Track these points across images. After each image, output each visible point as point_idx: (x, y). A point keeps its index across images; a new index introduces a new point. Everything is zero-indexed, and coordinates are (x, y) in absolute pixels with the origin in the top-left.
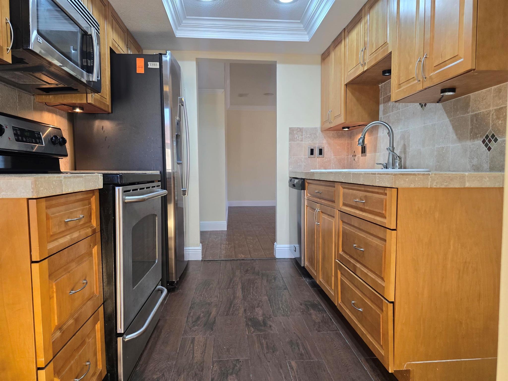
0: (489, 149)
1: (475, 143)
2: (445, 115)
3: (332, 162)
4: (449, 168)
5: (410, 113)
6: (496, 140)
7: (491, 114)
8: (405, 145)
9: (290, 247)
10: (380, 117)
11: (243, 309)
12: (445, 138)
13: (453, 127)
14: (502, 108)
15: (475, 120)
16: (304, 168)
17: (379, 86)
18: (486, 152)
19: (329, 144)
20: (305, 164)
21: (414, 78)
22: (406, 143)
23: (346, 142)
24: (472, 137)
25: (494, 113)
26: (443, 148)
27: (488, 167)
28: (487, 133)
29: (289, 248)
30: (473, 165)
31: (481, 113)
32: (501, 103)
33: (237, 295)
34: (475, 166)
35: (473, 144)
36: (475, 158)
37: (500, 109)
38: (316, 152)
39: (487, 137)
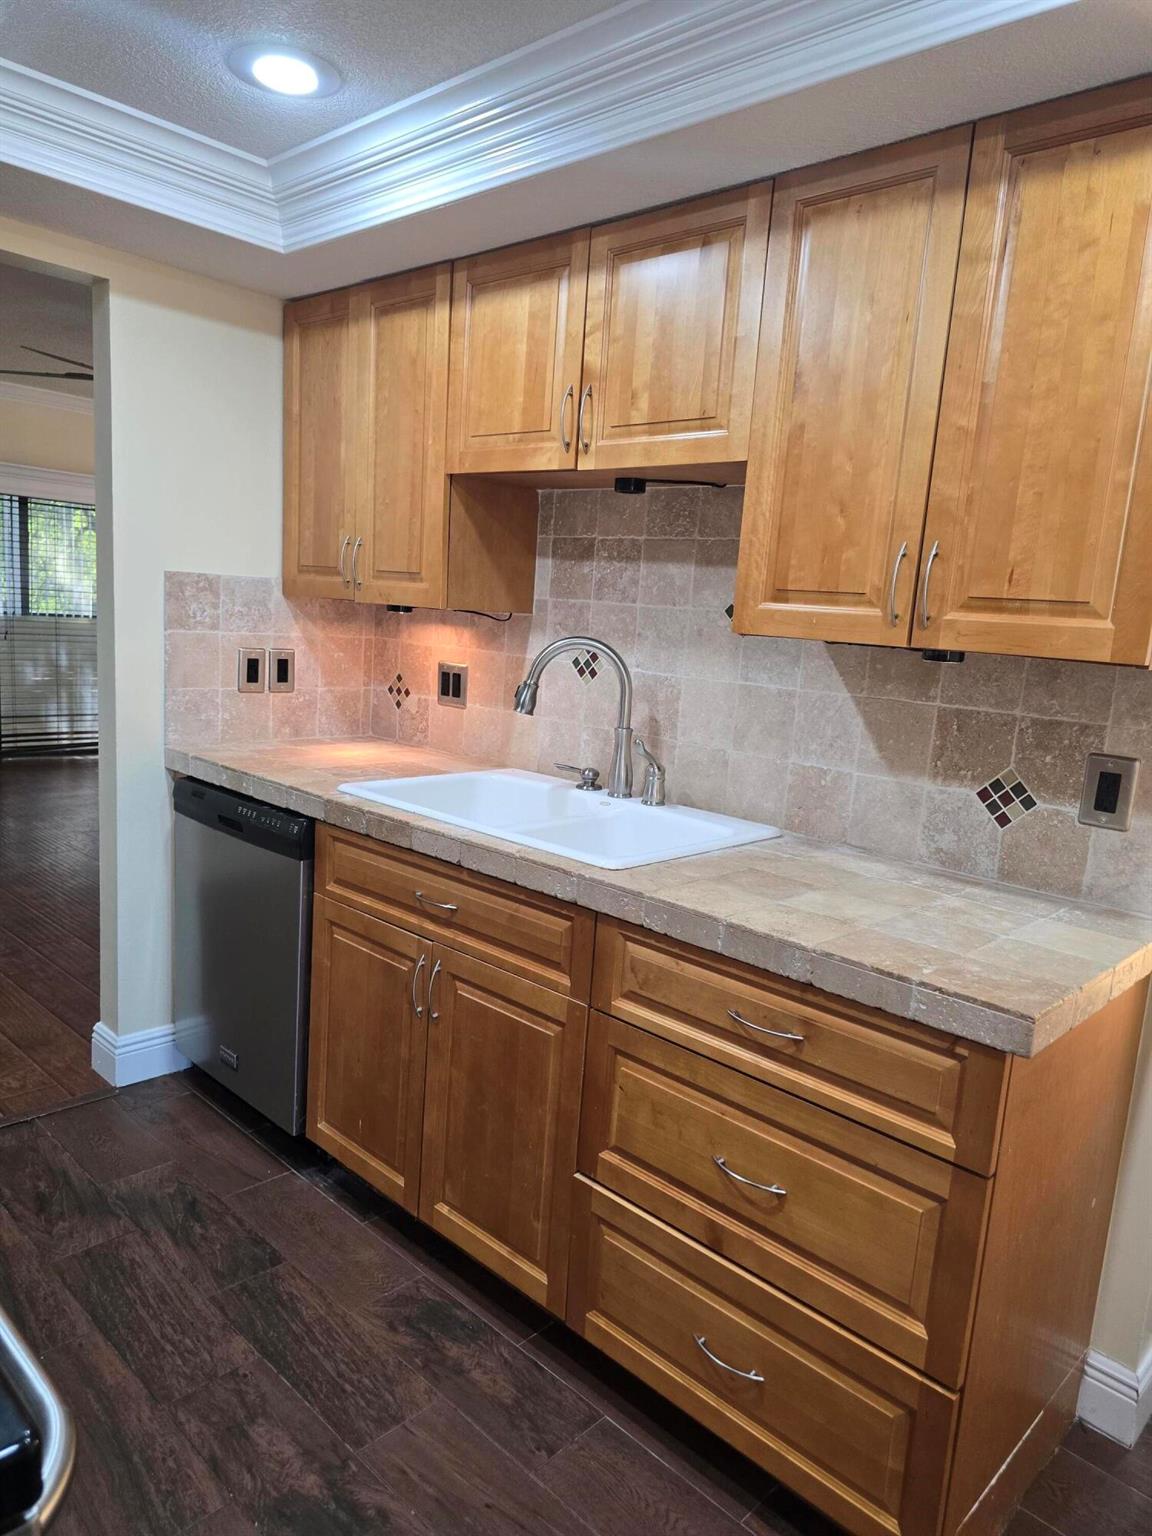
0: (1003, 820)
1: (950, 789)
2: (835, 675)
3: (319, 706)
4: (844, 836)
5: (684, 627)
6: (1029, 803)
7: (1017, 730)
8: (653, 720)
9: (174, 1034)
10: (536, 597)
11: (199, 1467)
12: (831, 745)
13: (869, 724)
14: (1060, 723)
15: (955, 727)
16: (223, 730)
17: (537, 494)
18: (990, 826)
19: (311, 643)
20: (227, 716)
21: (863, 598)
22: (660, 717)
23: (363, 637)
24: (941, 771)
25: (1027, 728)
26: (824, 773)
27: (996, 868)
28: (998, 776)
29: (171, 1038)
30: (939, 850)
31: (979, 713)
32: (1058, 708)
33: (110, 1381)
34: (946, 854)
35: (942, 792)
36: (947, 831)
37: (1051, 723)
38: (268, 671)
39: (997, 786)
